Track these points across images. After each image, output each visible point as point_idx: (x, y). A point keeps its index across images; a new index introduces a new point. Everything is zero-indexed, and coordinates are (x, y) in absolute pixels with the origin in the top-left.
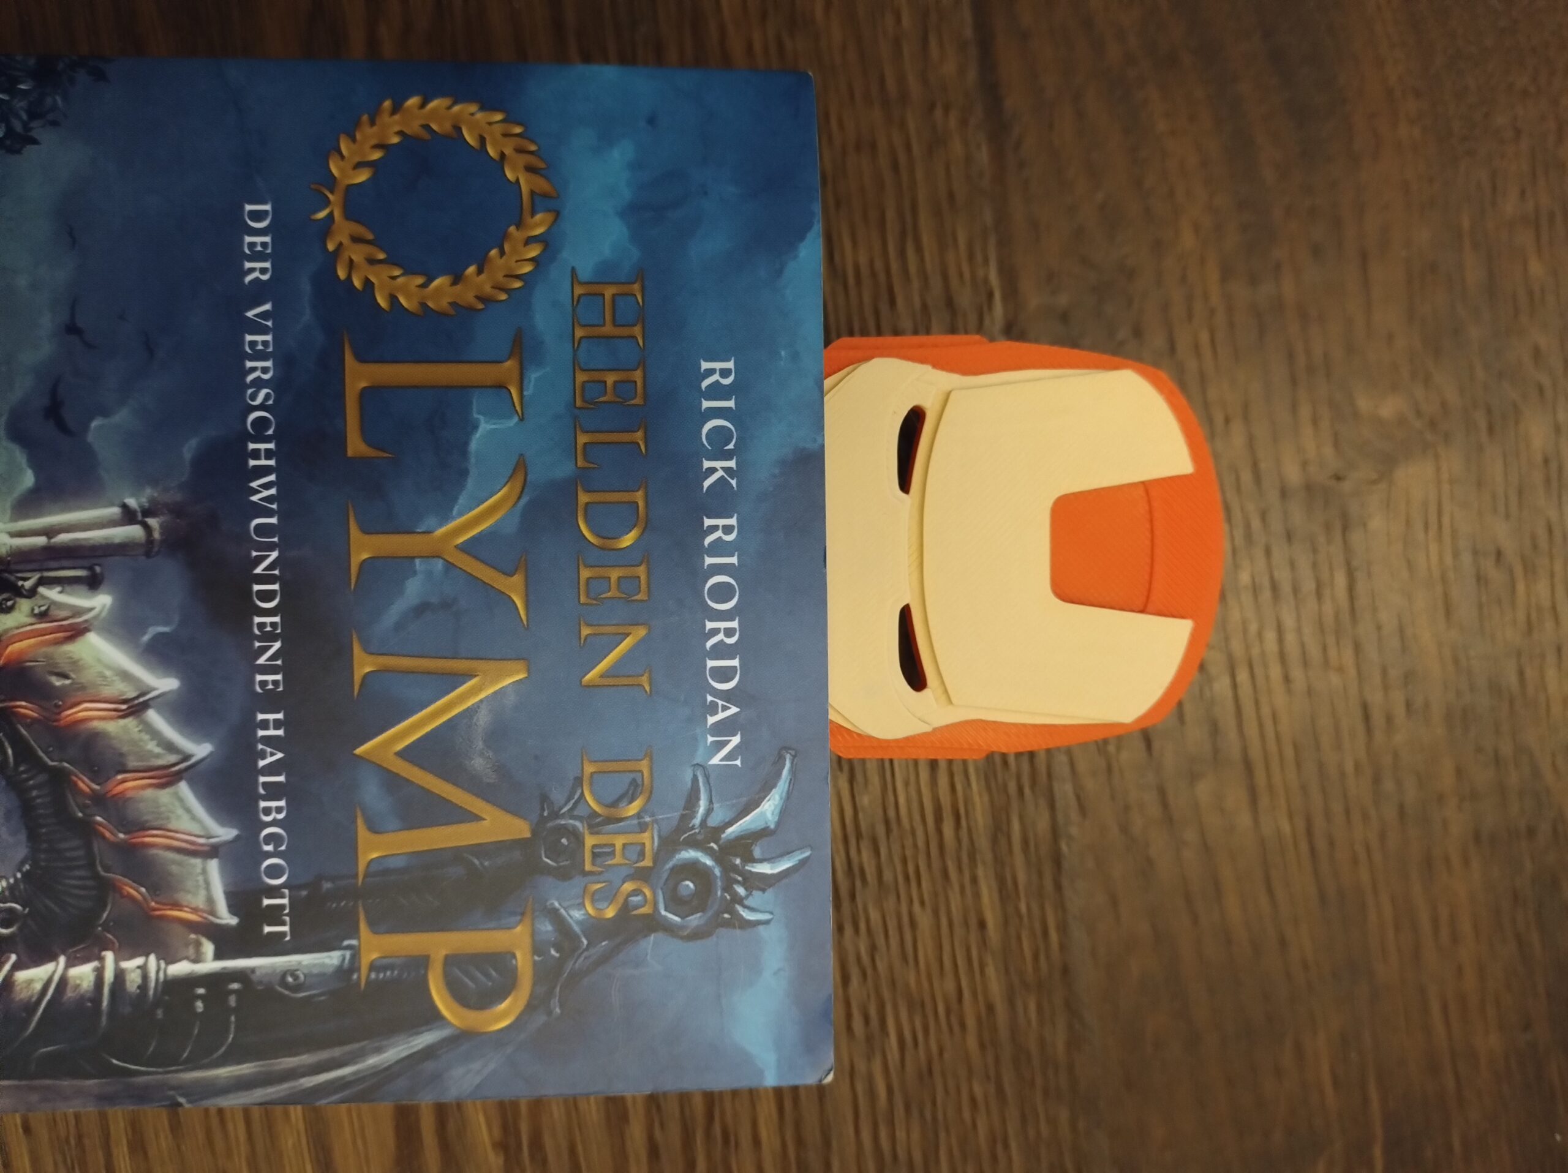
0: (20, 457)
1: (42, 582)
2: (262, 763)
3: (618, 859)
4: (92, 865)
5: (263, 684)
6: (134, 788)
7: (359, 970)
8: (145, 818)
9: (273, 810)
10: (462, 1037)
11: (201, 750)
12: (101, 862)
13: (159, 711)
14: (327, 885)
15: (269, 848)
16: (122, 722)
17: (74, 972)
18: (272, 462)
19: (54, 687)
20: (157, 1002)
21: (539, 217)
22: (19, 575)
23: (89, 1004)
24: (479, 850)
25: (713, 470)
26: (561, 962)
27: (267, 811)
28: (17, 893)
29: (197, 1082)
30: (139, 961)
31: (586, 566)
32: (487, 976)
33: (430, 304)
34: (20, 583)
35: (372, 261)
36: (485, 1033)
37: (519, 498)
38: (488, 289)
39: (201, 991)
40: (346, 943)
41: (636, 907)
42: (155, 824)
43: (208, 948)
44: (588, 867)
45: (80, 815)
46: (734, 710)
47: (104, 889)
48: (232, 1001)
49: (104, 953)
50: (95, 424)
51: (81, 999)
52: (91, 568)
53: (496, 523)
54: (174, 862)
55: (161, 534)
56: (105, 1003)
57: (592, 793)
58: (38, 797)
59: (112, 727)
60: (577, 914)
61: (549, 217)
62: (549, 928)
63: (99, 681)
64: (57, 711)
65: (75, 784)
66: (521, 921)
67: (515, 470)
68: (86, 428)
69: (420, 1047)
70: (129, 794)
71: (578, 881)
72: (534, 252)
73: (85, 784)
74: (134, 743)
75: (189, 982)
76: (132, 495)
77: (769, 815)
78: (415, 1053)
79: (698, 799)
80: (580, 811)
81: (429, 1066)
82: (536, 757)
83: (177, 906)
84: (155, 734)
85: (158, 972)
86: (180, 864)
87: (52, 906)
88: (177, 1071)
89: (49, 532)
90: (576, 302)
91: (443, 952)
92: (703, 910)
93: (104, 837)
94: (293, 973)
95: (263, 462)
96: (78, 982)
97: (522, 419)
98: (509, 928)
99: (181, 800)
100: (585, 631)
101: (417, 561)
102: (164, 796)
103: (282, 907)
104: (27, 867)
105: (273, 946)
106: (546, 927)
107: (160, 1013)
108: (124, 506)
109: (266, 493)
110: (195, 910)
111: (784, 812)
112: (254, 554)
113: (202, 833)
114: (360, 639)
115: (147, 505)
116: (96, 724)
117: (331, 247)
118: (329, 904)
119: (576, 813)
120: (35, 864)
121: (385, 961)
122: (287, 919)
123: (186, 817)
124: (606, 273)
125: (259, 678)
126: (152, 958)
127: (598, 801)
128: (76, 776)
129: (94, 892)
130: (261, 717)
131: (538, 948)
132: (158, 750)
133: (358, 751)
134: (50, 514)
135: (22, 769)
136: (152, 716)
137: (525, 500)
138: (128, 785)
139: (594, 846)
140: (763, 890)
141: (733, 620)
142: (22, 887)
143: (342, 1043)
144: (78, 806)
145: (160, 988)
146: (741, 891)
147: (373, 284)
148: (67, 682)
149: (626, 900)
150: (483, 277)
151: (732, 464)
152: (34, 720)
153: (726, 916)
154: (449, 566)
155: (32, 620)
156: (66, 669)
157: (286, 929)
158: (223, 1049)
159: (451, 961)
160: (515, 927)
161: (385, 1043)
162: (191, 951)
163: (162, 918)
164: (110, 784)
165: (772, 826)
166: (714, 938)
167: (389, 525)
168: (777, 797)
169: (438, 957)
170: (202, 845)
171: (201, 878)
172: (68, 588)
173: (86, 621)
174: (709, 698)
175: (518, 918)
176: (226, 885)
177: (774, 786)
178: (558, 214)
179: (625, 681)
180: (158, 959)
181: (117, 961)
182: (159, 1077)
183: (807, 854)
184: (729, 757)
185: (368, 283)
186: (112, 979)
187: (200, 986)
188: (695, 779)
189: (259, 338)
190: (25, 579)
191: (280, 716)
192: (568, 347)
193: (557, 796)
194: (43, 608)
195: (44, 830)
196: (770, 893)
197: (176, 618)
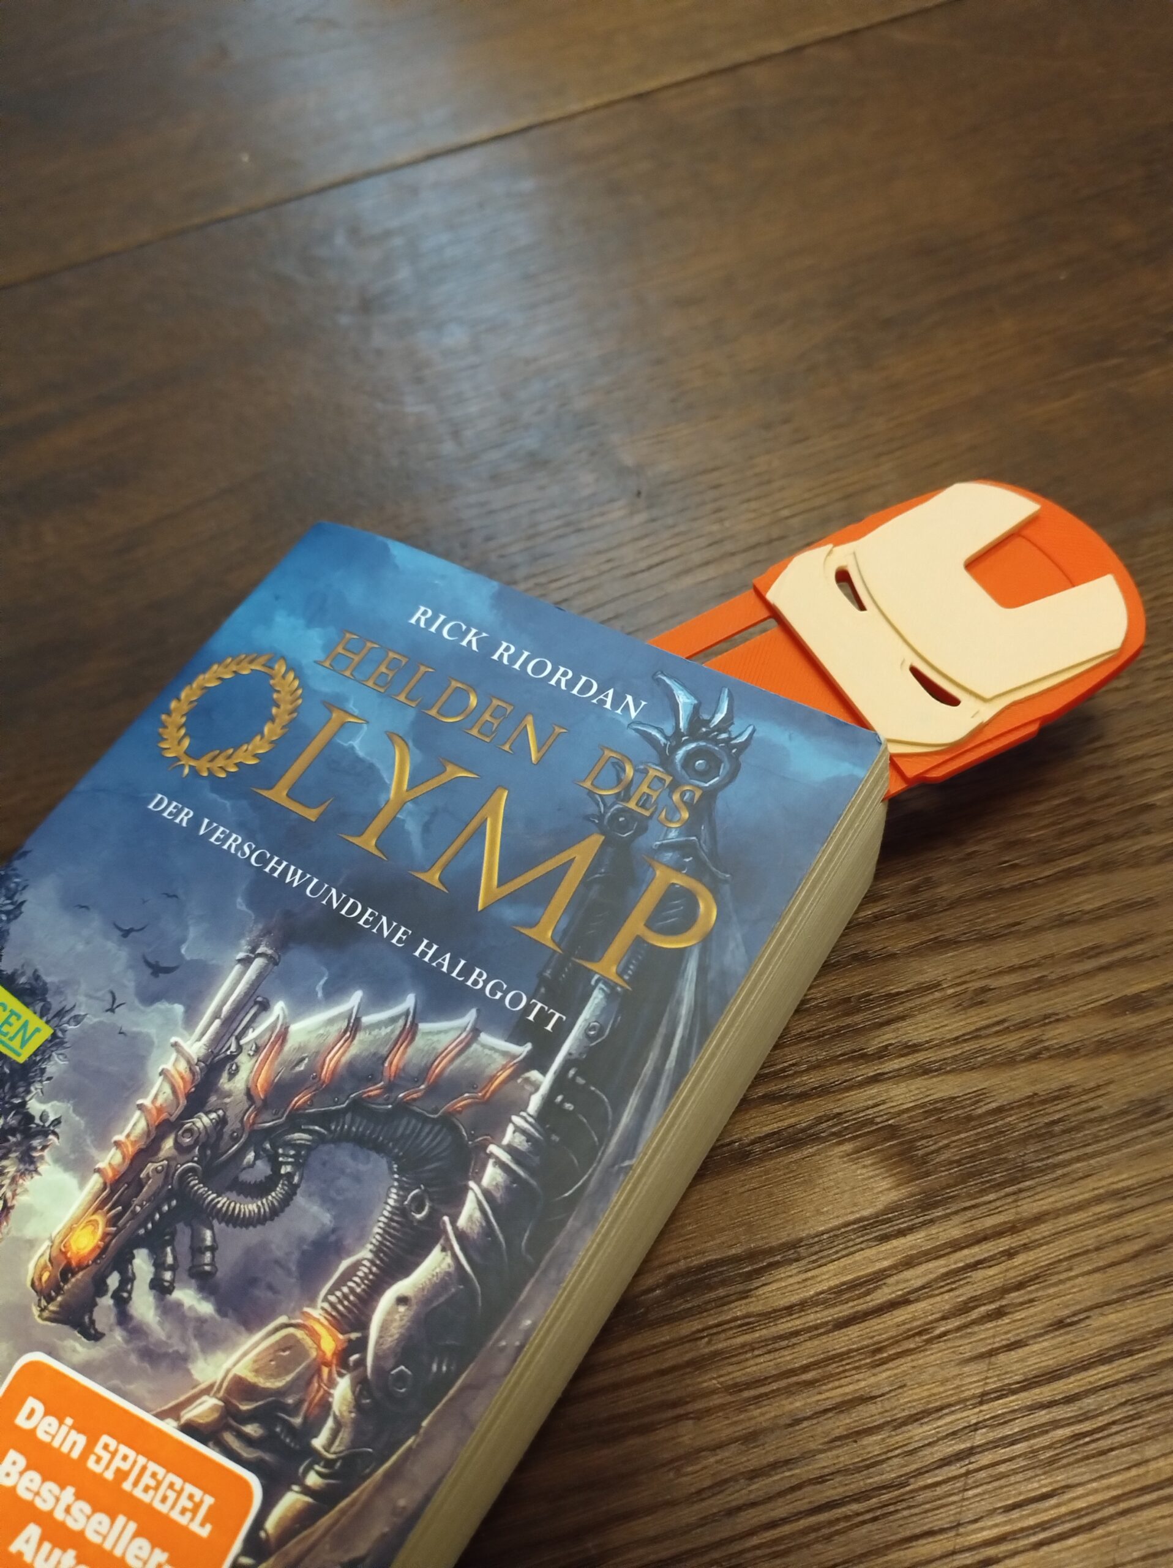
0: (162, 1006)
1: (238, 1039)
2: (445, 969)
3: (655, 795)
4: (425, 1120)
5: (400, 940)
6: (400, 1060)
7: (617, 984)
8: (423, 1064)
9: (478, 978)
10: (706, 942)
11: (409, 1002)
12: (428, 1112)
13: (367, 1013)
14: (548, 973)
15: (499, 995)
16: (355, 1042)
17: (486, 1181)
18: (285, 863)
19: (301, 1072)
20: (546, 1134)
21: (276, 667)
22: (224, 1050)
23: (515, 1185)
24: (592, 869)
25: (470, 642)
26: (697, 858)
27: (476, 982)
28: (406, 1186)
29: (620, 1144)
30: (510, 1129)
31: (471, 729)
32: (677, 906)
33: (274, 738)
34: (228, 1053)
35: (229, 757)
36: (712, 929)
37: (407, 745)
38: (290, 707)
39: (559, 1098)
40: (593, 982)
41: (692, 798)
42: (432, 1057)
43: (534, 1075)
44: (647, 814)
45: (390, 1106)
46: (611, 692)
47: (447, 1122)
48: (580, 1081)
49: (488, 1151)
50: (183, 951)
51: (508, 1189)
52: (256, 1003)
53: (411, 763)
54: (464, 1062)
55: (272, 949)
56: (521, 1173)
57: (604, 789)
58: (358, 1129)
59: (355, 1049)
60: (673, 834)
61: (282, 662)
62: (670, 854)
63: (321, 1040)
64: (317, 1079)
65: (369, 1097)
66: (654, 871)
67: (391, 739)
68: (182, 956)
69: (695, 974)
70: (401, 1065)
71: (652, 824)
72: (291, 676)
73: (374, 1091)
74: (372, 1043)
75: (548, 1101)
76: (238, 953)
77: (688, 701)
78: (697, 980)
79: (650, 734)
80: (609, 802)
81: (712, 975)
82: (559, 810)
83: (493, 1078)
84: (378, 1025)
85: (527, 1121)
86: (468, 1059)
87: (433, 1166)
88: (603, 1153)
89: (216, 1015)
90: (332, 668)
91: (642, 925)
92: (721, 762)
93: (414, 1100)
94: (590, 1028)
95: (280, 869)
96: (494, 1183)
97: (367, 722)
98: (653, 879)
99: (430, 1033)
100: (507, 747)
101: (399, 816)
102: (419, 1042)
103: (542, 1008)
104: (395, 1166)
105: (562, 1030)
106: (669, 856)
107: (555, 1138)
108: (240, 961)
109: (297, 877)
110: (504, 1068)
111: (692, 692)
112: (324, 902)
113: (459, 1032)
114: (417, 871)
115: (249, 947)
116: (344, 1060)
117: (205, 774)
118: (561, 979)
119: (609, 805)
120: (397, 1159)
121: (622, 965)
122: (551, 1011)
123: (442, 1037)
124: (329, 648)
125: (394, 941)
126: (515, 1118)
127: (612, 788)
128: (365, 1093)
129: (445, 1130)
130: (417, 954)
131: (678, 868)
132: (389, 1029)
133: (480, 907)
134: (207, 1008)
135: (333, 1127)
136: (366, 1020)
137: (411, 744)
138: (396, 1062)
139: (637, 804)
140: (732, 723)
141: (559, 669)
142: (404, 1179)
143: (658, 1024)
144: (384, 1104)
145: (538, 1127)
146: (724, 736)
147: (241, 763)
148: (306, 1061)
149: (685, 803)
150: (282, 707)
151: (474, 631)
152: (310, 1099)
153: (734, 751)
154: (414, 800)
155: (254, 1059)
156: (299, 1056)
157: (557, 1015)
158: (609, 1109)
159: (649, 924)
160: (655, 874)
161: (677, 995)
162: (528, 1088)
163: (494, 1092)
164: (386, 1074)
165: (696, 702)
166: (743, 765)
167: (367, 819)
168: (680, 692)
169: (641, 930)
170: (466, 1037)
171: (487, 1051)
172: (254, 1025)
173: (282, 1025)
174: (595, 701)
175: (651, 869)
176: (502, 1037)
177: (672, 691)
178: (283, 658)
179: (551, 740)
180: (518, 1115)
181: (500, 1146)
182: (599, 1168)
183: (726, 691)
184: (636, 707)
185: (237, 765)
186: (509, 1157)
187: (555, 1098)
188: (637, 730)
189: (218, 834)
190: (229, 1048)
191: (425, 942)
192: (351, 682)
193: (591, 809)
194: (254, 1048)
195: (381, 1138)
196: (736, 721)
197: (323, 969)
